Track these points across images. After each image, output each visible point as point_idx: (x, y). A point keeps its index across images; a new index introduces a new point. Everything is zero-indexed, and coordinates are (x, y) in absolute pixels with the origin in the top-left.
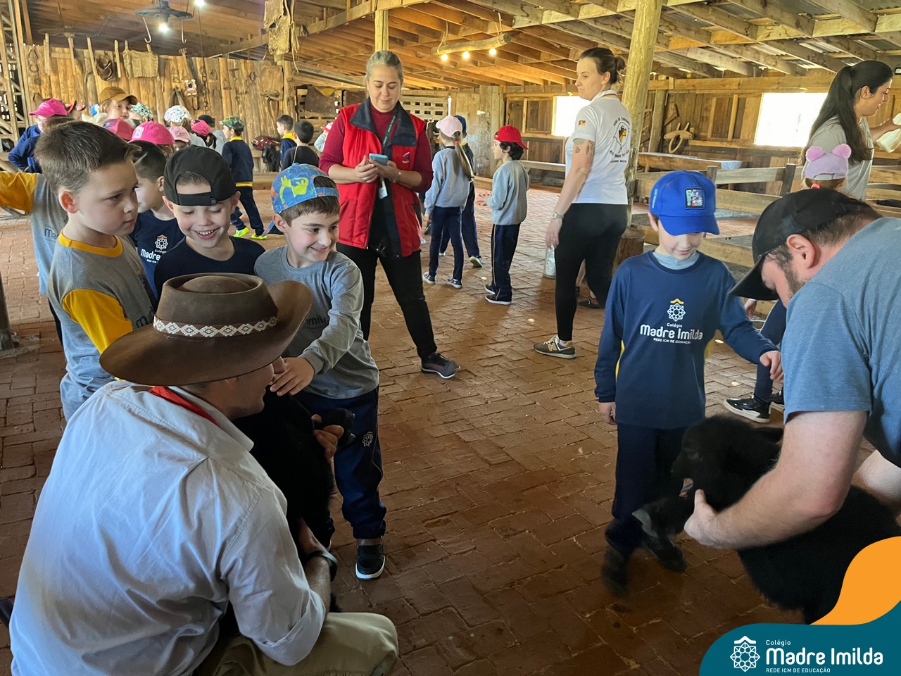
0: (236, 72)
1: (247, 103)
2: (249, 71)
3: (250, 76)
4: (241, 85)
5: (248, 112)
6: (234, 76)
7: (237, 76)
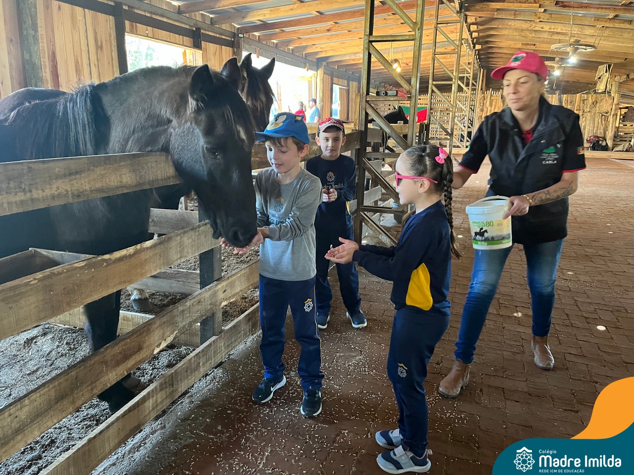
0: (585, 101)
1: (588, 118)
2: (594, 100)
3: (593, 103)
4: (587, 108)
5: (588, 122)
6: (584, 103)
7: (585, 103)
